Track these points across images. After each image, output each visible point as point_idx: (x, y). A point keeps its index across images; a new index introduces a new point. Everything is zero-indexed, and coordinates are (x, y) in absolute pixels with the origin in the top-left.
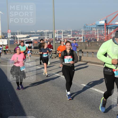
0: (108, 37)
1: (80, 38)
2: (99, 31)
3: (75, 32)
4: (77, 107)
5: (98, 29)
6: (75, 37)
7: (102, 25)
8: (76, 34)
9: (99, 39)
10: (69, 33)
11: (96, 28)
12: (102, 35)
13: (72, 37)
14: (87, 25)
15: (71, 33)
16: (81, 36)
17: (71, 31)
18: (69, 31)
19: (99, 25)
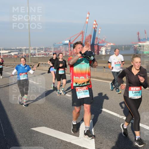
0: (71, 52)
1: (50, 53)
2: (65, 48)
3: (47, 49)
4: (47, 106)
5: (64, 47)
6: (47, 53)
7: (67, 43)
8: (47, 50)
9: (65, 54)
10: (42, 49)
11: (62, 46)
12: (67, 51)
13: (44, 53)
14: (56, 44)
15: (44, 50)
16: (51, 52)
17: (44, 48)
18: (42, 48)
19: (64, 43)
